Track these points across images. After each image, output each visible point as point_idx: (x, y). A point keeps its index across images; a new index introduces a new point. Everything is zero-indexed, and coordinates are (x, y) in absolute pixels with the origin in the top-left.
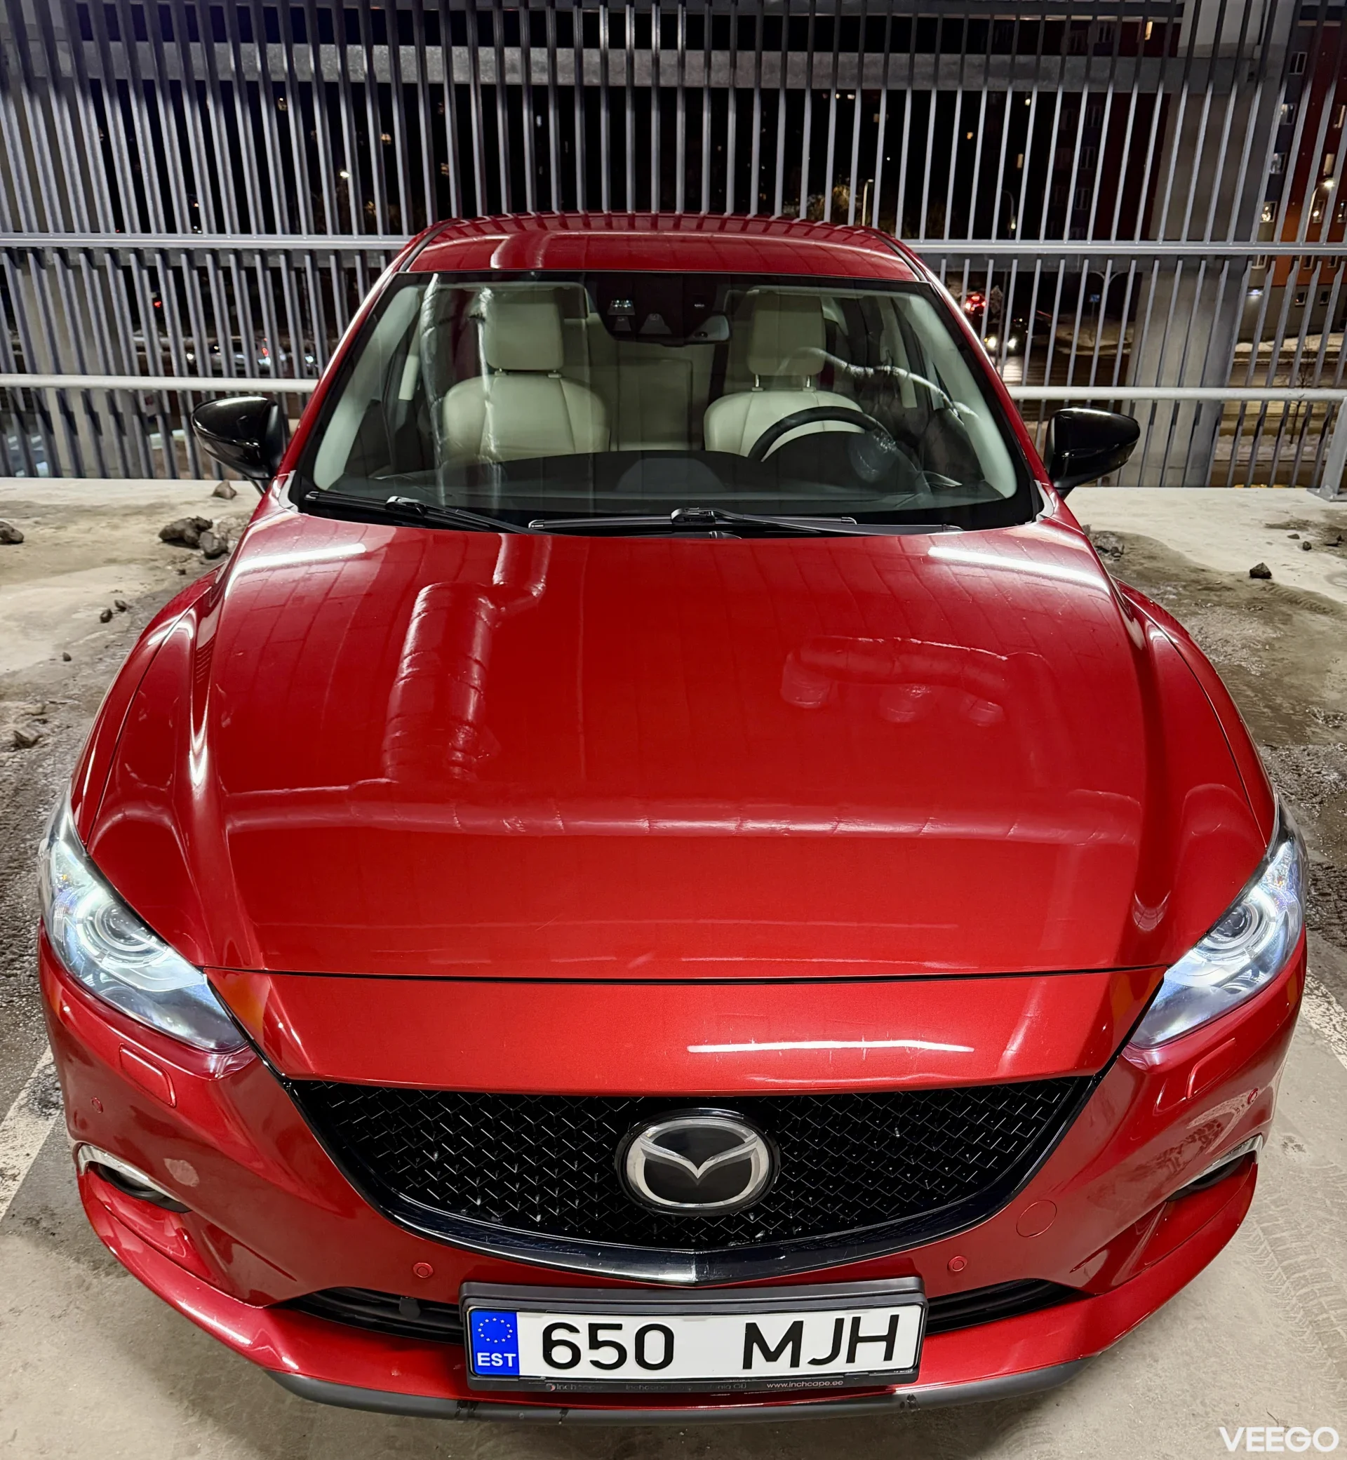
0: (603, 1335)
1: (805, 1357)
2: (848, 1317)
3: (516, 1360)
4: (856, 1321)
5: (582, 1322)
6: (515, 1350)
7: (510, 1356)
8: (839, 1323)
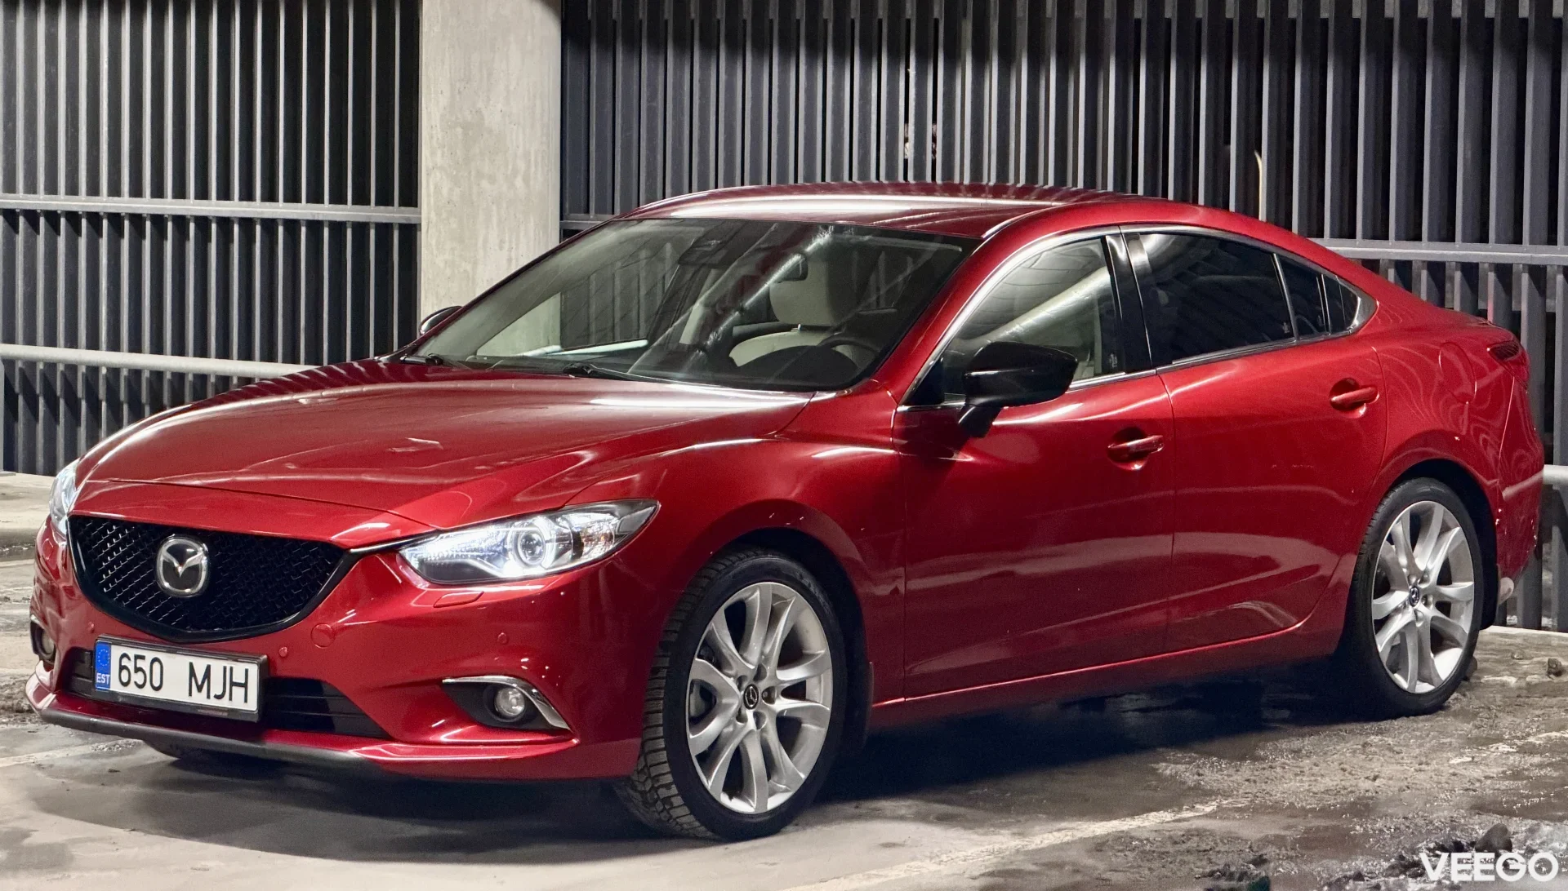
0: (140, 663)
1: (212, 695)
2: (228, 664)
3: (110, 678)
4: (231, 669)
5: (132, 652)
6: (109, 673)
7: (108, 676)
8: (225, 668)
